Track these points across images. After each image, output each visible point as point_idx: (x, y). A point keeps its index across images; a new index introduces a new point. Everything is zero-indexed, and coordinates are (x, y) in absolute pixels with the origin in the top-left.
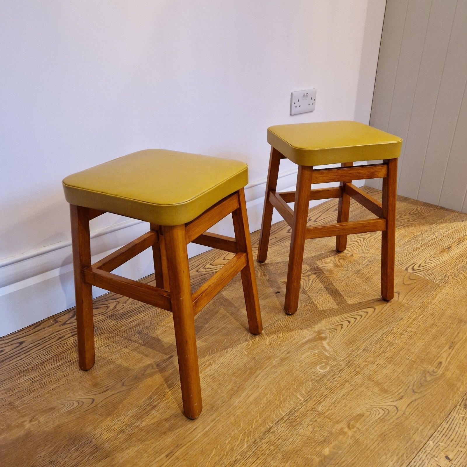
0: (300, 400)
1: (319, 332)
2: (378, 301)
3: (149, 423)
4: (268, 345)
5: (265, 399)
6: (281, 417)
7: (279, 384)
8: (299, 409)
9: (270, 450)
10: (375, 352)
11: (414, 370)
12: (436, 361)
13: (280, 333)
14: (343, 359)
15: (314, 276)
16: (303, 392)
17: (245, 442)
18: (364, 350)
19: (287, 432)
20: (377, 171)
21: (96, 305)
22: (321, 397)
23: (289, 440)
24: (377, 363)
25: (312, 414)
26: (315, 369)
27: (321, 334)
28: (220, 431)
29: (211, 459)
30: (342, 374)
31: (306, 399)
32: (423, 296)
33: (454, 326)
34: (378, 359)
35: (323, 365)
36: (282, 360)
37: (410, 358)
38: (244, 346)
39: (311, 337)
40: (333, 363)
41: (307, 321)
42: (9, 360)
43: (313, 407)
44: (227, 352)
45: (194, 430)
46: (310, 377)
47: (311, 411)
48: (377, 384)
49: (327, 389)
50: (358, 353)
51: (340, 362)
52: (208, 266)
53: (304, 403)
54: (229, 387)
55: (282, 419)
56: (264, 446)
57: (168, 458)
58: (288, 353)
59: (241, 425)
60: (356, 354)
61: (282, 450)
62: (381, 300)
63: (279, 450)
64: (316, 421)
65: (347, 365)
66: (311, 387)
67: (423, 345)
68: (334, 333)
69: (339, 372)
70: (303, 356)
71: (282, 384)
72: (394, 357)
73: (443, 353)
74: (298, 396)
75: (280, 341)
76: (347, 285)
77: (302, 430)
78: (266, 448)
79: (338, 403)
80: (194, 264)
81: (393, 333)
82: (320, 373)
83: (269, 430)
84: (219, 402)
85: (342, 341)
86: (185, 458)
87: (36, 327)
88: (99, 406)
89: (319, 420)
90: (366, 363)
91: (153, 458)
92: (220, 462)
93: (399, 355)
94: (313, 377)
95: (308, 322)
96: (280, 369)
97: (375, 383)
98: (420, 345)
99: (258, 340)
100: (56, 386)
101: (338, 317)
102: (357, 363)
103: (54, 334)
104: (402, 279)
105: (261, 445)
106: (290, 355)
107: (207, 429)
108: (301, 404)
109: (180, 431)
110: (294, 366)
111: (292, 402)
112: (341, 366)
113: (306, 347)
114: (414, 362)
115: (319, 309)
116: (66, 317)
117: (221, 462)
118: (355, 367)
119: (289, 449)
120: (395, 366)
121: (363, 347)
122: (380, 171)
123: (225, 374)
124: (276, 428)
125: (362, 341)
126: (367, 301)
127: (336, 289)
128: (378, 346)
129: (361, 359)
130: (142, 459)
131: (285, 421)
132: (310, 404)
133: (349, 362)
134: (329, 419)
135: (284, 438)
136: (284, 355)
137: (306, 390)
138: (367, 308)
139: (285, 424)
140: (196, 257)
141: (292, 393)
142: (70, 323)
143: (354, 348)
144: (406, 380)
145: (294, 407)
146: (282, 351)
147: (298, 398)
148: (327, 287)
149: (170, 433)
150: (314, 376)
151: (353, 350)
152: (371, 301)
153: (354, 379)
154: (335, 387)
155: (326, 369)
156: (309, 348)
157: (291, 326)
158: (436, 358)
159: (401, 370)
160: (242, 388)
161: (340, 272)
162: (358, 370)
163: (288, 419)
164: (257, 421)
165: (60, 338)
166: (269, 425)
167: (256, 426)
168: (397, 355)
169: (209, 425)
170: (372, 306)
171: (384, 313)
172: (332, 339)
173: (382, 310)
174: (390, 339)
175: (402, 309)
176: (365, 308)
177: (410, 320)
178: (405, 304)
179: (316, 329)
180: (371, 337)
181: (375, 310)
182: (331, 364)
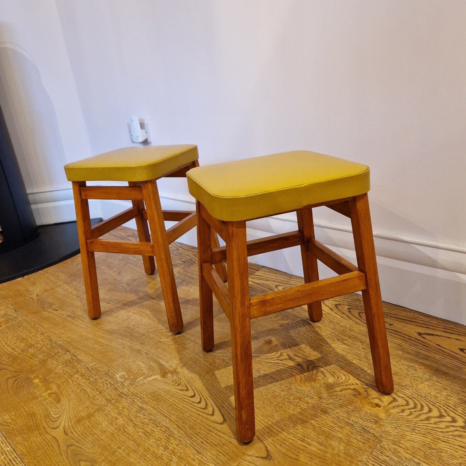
1: (174, 372)
4: (160, 341)
6: (77, 356)
7: (110, 352)
8: (81, 364)
10: (136, 417)
11: (100, 451)
13: (175, 346)
14: (131, 390)
15: (292, 364)
16: (97, 366)
18: (140, 407)
22: (88, 376)
24: (119, 417)
25: (73, 372)
26: (122, 371)
27: (172, 373)
30: (110, 390)
31: (89, 368)
34: (125, 419)
35: (126, 376)
36: (139, 351)
37: (119, 450)
39: (167, 366)
40: (127, 383)
41: (194, 362)
43: (80, 372)
46: (113, 368)
47: (76, 371)
49: (96, 380)
50: (138, 403)
51: (127, 388)
53: (85, 367)
55: (75, 357)
58: (147, 353)
60: (135, 400)
61: (49, 359)
64: (66, 374)
65: (121, 393)
66: (102, 370)
68: (173, 383)
69: (114, 387)
70: (140, 363)
71: (110, 354)
72: (125, 434)
75: (164, 347)
79: (78, 387)
81: (168, 438)
82: (116, 374)
83: (68, 351)
85: (157, 390)
89: (66, 376)
90: (121, 408)
93: (127, 440)
94: (112, 371)
96: (128, 351)
97: (92, 414)
101: (202, 386)
102: (123, 401)
106: (144, 354)
108: (85, 365)
110: (129, 358)
111: (89, 360)
112: (122, 389)
114: (113, 453)
115: (216, 370)
118: (117, 399)
120: (111, 433)
121: (146, 407)
123: (130, 324)
125: (156, 407)
128: (146, 421)
129: (128, 404)
131: (72, 358)
132: (83, 370)
133: (125, 395)
134: (64, 382)
136: (145, 351)
137: (100, 367)
138: (223, 416)
139: (70, 358)
141: (98, 360)
143: (146, 399)
144: (87, 441)
145: (83, 362)
146: (150, 350)
147: (92, 363)
150: (114, 371)
151: (143, 399)
153: (102, 398)
154: (97, 385)
155: (120, 378)
156: (151, 366)
159: (103, 438)
161: (311, 389)
162: (113, 401)
163: (74, 360)
166: (72, 351)
170: (228, 421)
171: (212, 433)
172: (163, 382)
173: (219, 431)
174: (158, 433)
175: (223, 456)
176: (221, 413)
177: (197, 463)
178: (237, 463)
179: (179, 370)
180: (163, 415)
181: (219, 423)
182: (125, 382)
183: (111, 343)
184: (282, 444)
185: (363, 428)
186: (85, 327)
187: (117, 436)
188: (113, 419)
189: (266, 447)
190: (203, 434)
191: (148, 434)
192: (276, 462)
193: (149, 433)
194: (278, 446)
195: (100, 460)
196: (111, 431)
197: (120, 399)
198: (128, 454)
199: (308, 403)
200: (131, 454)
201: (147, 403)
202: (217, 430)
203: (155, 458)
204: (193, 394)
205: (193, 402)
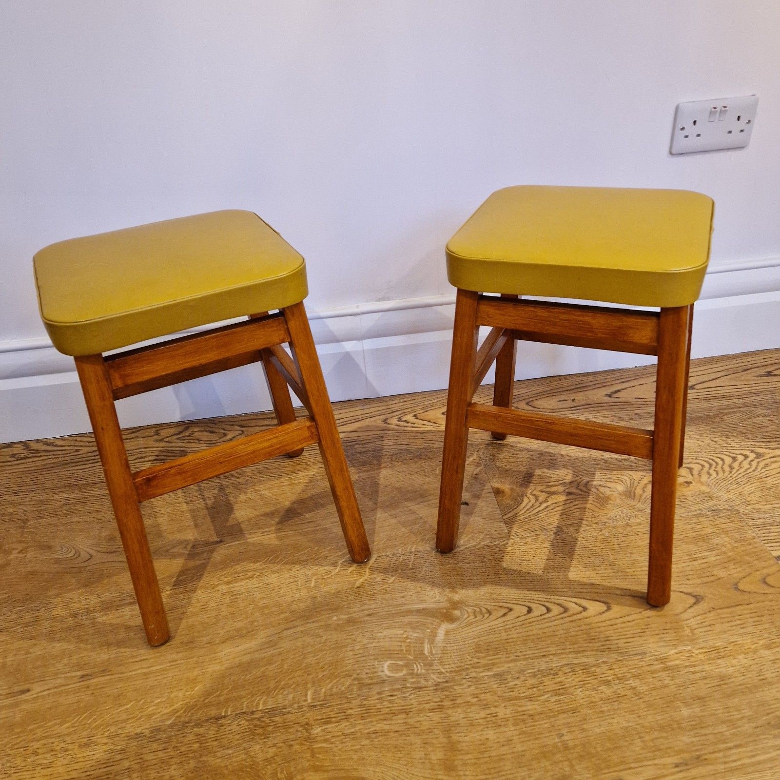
0: (306, 700)
1: (455, 605)
2: (634, 597)
3: (108, 622)
4: (356, 586)
5: (263, 669)
6: (254, 710)
7: (305, 658)
8: (289, 712)
9: (190, 749)
10: (512, 689)
11: (547, 764)
12: (615, 774)
13: (393, 576)
14: (443, 670)
15: (562, 498)
16: (323, 690)
17: (175, 715)
18: (495, 675)
19: (237, 737)
20: (630, 327)
21: (217, 426)
22: (339, 713)
23: (226, 751)
24: (493, 710)
25: (297, 731)
26: (381, 663)
27: (455, 609)
28: (164, 681)
29: (118, 713)
30: (412, 697)
31: (315, 704)
32: (750, 629)
33: (748, 727)
34: (503, 705)
35: (400, 663)
36: (351, 621)
37: (565, 738)
38: (322, 572)
39: (432, 606)
40: (419, 669)
41: (458, 575)
42: (73, 465)
43: (312, 722)
44: (289, 570)
45: (141, 661)
46: (358, 672)
47: (301, 726)
48: (452, 747)
49: (361, 706)
50: (482, 674)
51: (432, 673)
52: (410, 418)
53: (305, 709)
54: (240, 625)
55: (252, 713)
56: (191, 737)
57: (83, 679)
58: (369, 615)
59: (196, 689)
60: (473, 675)
61: (203, 758)
62: (641, 598)
63: (201, 756)
64: (291, 746)
65: (436, 685)
66: (343, 688)
67: (626, 728)
68: (479, 617)
69: (411, 689)
70: (386, 633)
71: (310, 660)
72: (536, 717)
73: (650, 767)
74: (309, 693)
75: (379, 589)
76: (605, 541)
77: (257, 747)
78: (188, 742)
79: (353, 739)
80: (392, 406)
81: (588, 673)
82: (380, 674)
83: (218, 718)
84: (205, 639)
85: (476, 640)
86: (95, 692)
87: (133, 432)
88: (88, 568)
89: (296, 747)
90: (474, 700)
91: (69, 669)
92: (122, 723)
93: (553, 720)
94: (363, 676)
95: (458, 577)
96: (331, 634)
97: (450, 742)
98: (620, 722)
99: (349, 571)
100: (79, 520)
101: (519, 592)
102: (459, 691)
103: (141, 450)
104: (741, 575)
105: (187, 733)
106: (369, 619)
107: (154, 668)
108: (300, 707)
109: (126, 652)
110: (355, 640)
111: (291, 696)
112: (427, 681)
113: (407, 619)
114: (567, 748)
115: (500, 563)
116: (171, 431)
117: (123, 725)
118: (447, 696)
119: (213, 763)
120: (520, 734)
121: (502, 669)
122: (637, 329)
123: (254, 601)
124: (229, 722)
125: (513, 657)
126: (610, 588)
127: (576, 540)
128: (533, 681)
129: (473, 688)
130: (58, 665)
131: (252, 720)
132: (311, 716)
133: (447, 682)
134: (313, 756)
135: (225, 741)
136: (361, 614)
137: (331, 688)
138: (596, 601)
139: (247, 723)
140: (407, 396)
141: (307, 683)
142: (167, 442)
143: (483, 662)
144: (509, 772)
145: (284, 706)
146: (366, 607)
147: (306, 695)
148: (564, 528)
149: (114, 648)
150: (367, 673)
151: (478, 665)
152: (618, 592)
153: (421, 715)
154: (379, 710)
155: (396, 673)
156: (410, 623)
157: (423, 572)
158: (622, 767)
159: (521, 749)
160: (254, 635)
161: (620, 509)
162: (447, 703)
163: (259, 719)
164: (219, 696)
165: (140, 458)
166: (226, 711)
167: (210, 702)
168: (549, 717)
169: (161, 664)
170: (609, 601)
171: (619, 626)
172: (465, 626)
173: (621, 618)
174: (570, 680)
175: (667, 635)
176: (590, 600)
177: (658, 664)
178: (686, 628)
179: (456, 597)
180: (537, 658)
181: (606, 611)
182: (413, 670)
183: (277, 647)
184: (688, 577)
185: (712, 510)
186: (169, 665)
187: (534, 729)
188: (489, 719)
189: (681, 592)
190: (613, 635)
191: (561, 691)
192: (710, 596)
193: (560, 689)
194: (688, 582)
195: (567, 769)
196: (517, 732)
197: (451, 692)
198: (583, 730)
199: (641, 524)
200: (585, 726)
201: (493, 664)
202: (617, 619)
203: (616, 703)
204: (527, 609)
205: (541, 615)
